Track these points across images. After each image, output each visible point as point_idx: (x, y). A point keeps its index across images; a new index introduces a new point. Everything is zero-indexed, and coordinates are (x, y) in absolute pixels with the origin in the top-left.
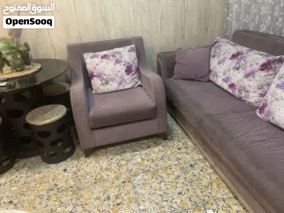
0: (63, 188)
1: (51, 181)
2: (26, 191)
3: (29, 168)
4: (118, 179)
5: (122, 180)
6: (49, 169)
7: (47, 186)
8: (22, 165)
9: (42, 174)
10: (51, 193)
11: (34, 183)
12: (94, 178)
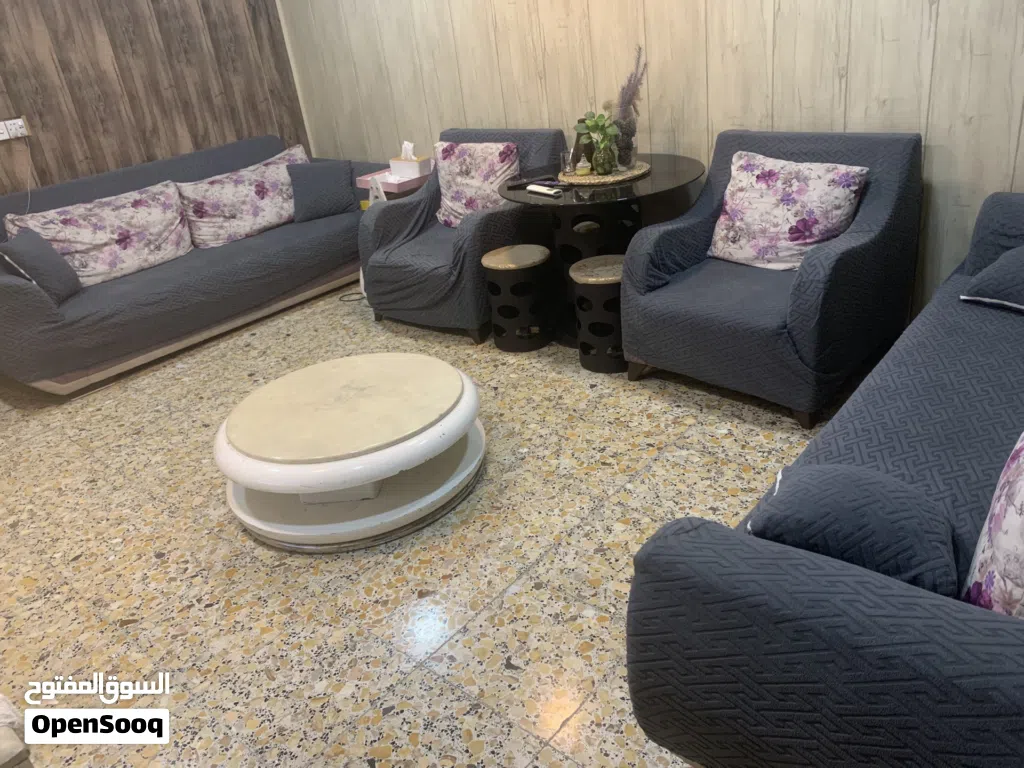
0: (564, 407)
1: (560, 390)
2: (522, 386)
3: (556, 361)
4: (647, 437)
5: (652, 442)
6: (576, 375)
7: (549, 392)
8: (550, 352)
9: (560, 376)
10: (546, 403)
11: (539, 382)
12: (618, 416)
